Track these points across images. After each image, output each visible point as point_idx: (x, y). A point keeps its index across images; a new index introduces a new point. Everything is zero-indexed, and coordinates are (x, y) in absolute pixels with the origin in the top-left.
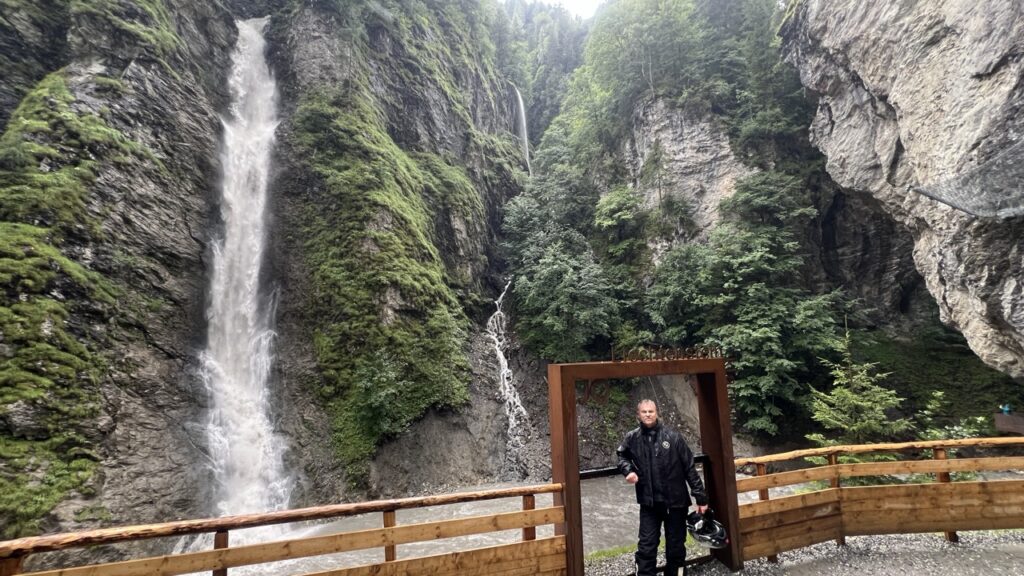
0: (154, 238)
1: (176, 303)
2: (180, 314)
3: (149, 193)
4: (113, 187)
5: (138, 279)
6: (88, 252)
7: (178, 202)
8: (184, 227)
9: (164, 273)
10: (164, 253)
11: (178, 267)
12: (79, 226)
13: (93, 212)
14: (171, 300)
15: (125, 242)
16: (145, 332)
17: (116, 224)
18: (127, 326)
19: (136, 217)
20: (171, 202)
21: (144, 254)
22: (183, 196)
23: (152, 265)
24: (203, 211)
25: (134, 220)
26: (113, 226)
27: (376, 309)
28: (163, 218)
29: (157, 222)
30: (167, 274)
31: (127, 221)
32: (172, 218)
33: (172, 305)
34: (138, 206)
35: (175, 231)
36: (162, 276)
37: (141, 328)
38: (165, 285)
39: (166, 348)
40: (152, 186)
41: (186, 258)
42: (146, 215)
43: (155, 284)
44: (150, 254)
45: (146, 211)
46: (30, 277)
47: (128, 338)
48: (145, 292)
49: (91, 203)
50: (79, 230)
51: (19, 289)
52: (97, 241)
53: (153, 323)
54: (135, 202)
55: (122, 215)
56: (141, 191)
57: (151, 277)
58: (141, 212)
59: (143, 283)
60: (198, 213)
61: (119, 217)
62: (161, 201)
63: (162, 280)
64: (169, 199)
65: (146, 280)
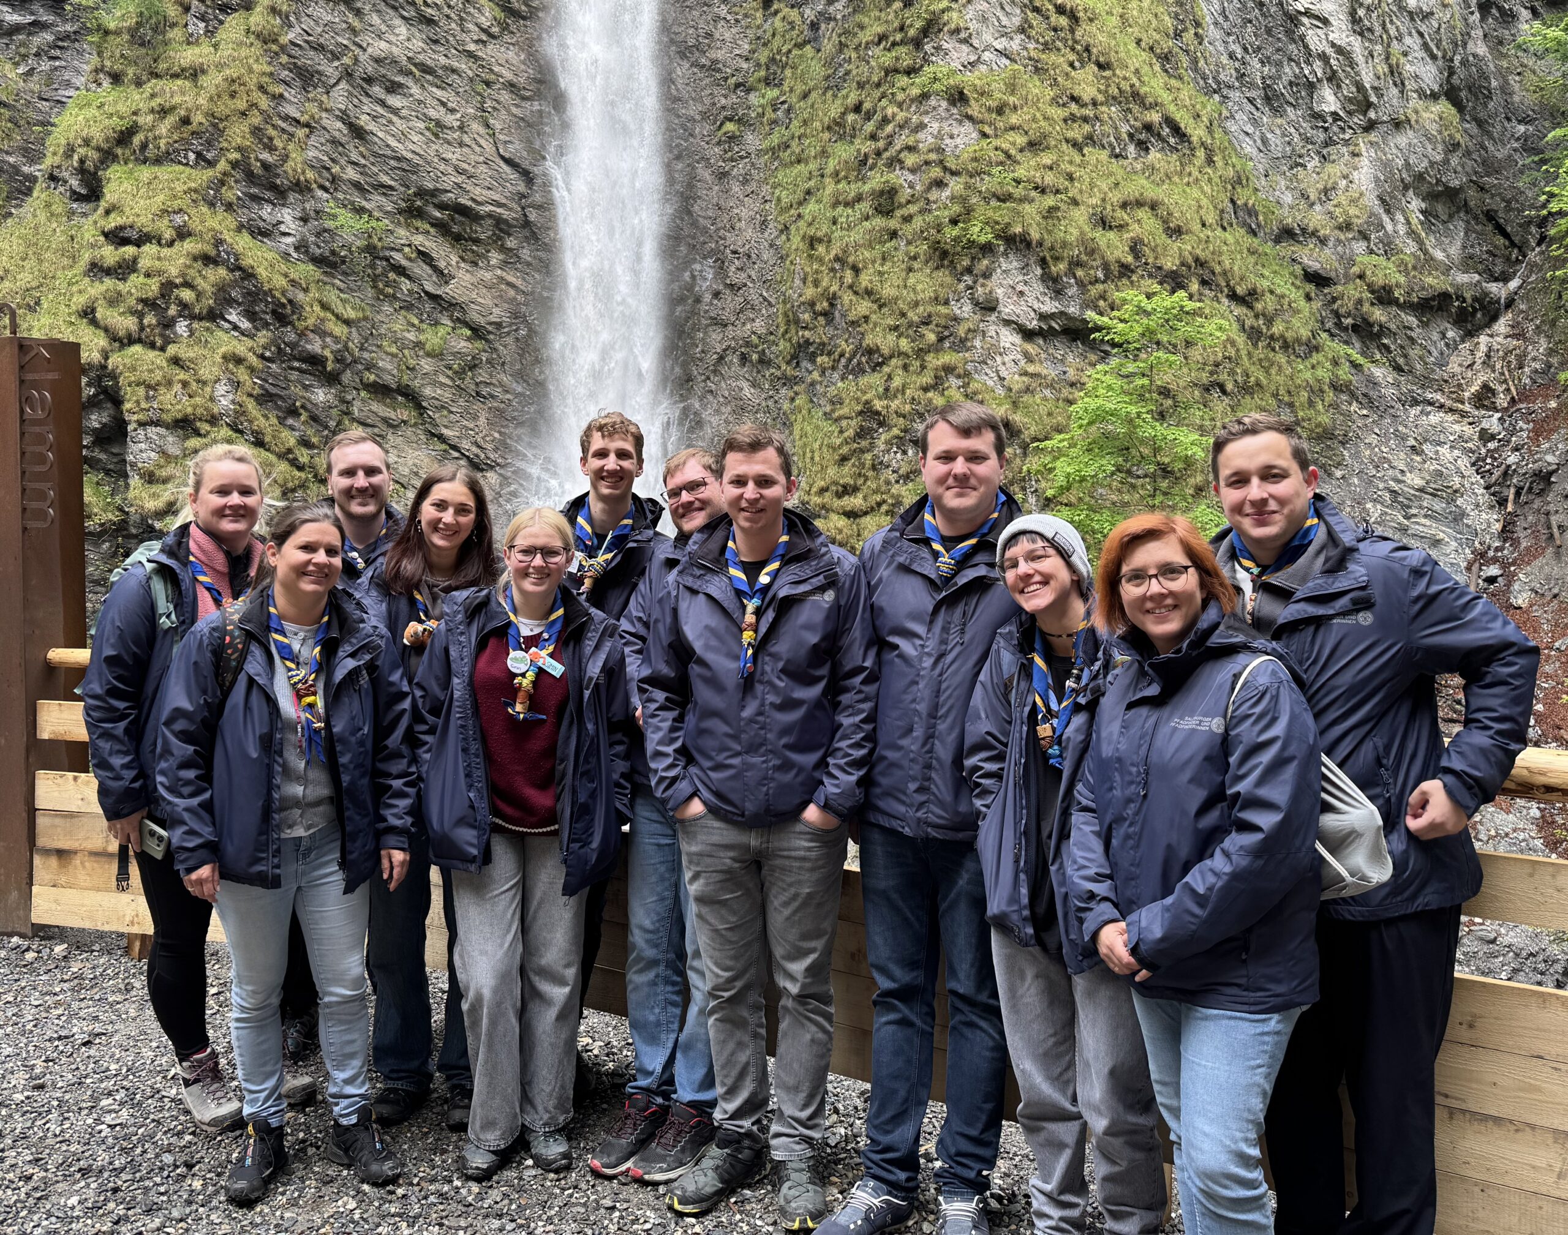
0: (415, 169)
1: (477, 332)
2: (489, 361)
3: (395, 51)
4: (320, 48)
5: (392, 275)
6: (287, 217)
7: (462, 65)
8: (482, 130)
9: (446, 255)
10: (442, 207)
11: (476, 241)
12: (265, 156)
13: (286, 118)
14: (467, 325)
15: (357, 186)
16: (420, 408)
17: (334, 142)
18: (380, 390)
19: (374, 118)
20: (445, 68)
21: (400, 212)
22: (472, 47)
23: (418, 240)
24: (521, 81)
25: (371, 126)
26: (328, 147)
27: (961, 331)
28: (432, 113)
29: (421, 125)
30: (454, 259)
31: (358, 133)
32: (453, 111)
33: (469, 339)
34: (377, 90)
35: (461, 144)
36: (442, 264)
37: (412, 397)
38: (449, 291)
39: (465, 445)
40: (403, 30)
41: (490, 215)
42: (395, 111)
43: (429, 288)
44: (411, 213)
45: (394, 101)
46: (187, 285)
47: (385, 420)
48: (409, 307)
49: (281, 96)
50: (265, 166)
51: (173, 311)
52: (302, 188)
53: (435, 383)
54: (369, 80)
55: (344, 117)
56: (379, 48)
57: (420, 269)
58: (383, 103)
59: (406, 285)
60: (511, 86)
61: (339, 125)
62: (426, 69)
63: (444, 277)
64: (443, 60)
65: (409, 277)
